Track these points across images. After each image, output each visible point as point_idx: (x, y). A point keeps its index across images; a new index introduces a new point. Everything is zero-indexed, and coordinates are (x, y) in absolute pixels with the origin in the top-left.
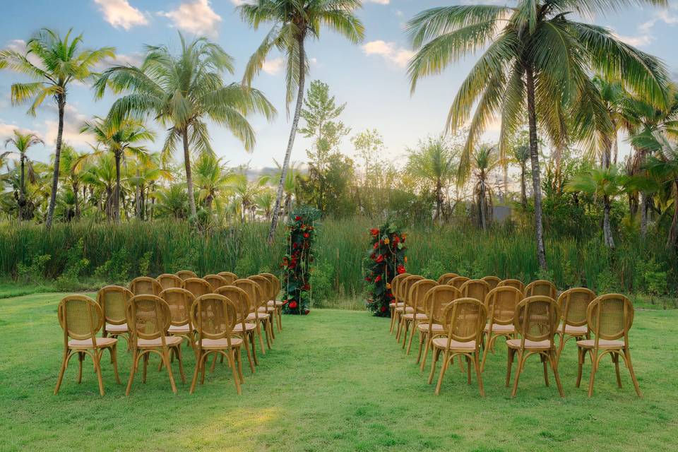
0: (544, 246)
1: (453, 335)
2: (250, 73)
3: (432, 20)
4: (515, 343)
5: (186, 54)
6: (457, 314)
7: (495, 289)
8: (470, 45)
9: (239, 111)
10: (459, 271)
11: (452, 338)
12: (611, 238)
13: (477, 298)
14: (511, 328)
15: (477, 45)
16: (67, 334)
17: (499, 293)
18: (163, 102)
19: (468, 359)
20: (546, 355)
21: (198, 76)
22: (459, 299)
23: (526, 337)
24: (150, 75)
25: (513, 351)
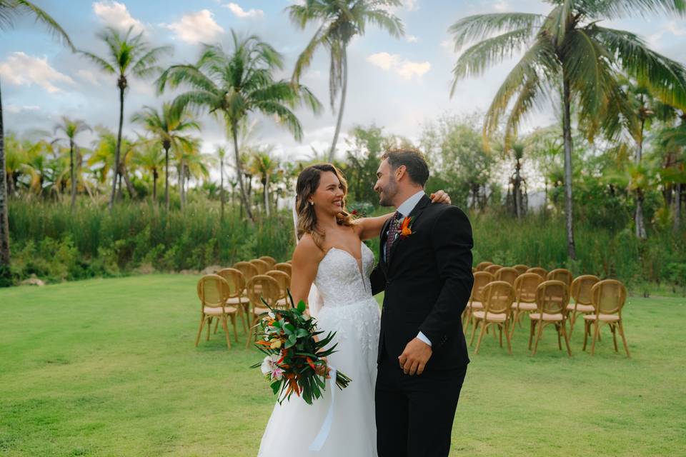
0: (573, 238)
1: (488, 309)
2: (298, 70)
3: (472, 26)
4: (536, 316)
5: (239, 53)
6: (493, 294)
7: (522, 275)
8: (507, 51)
9: (287, 105)
10: (494, 260)
11: (488, 311)
12: (643, 230)
13: (508, 281)
14: (534, 306)
15: (514, 50)
16: (204, 304)
17: (525, 278)
18: (218, 98)
19: (500, 328)
20: (559, 326)
21: (249, 73)
22: (494, 282)
23: (544, 311)
24: (205, 71)
25: (534, 322)
